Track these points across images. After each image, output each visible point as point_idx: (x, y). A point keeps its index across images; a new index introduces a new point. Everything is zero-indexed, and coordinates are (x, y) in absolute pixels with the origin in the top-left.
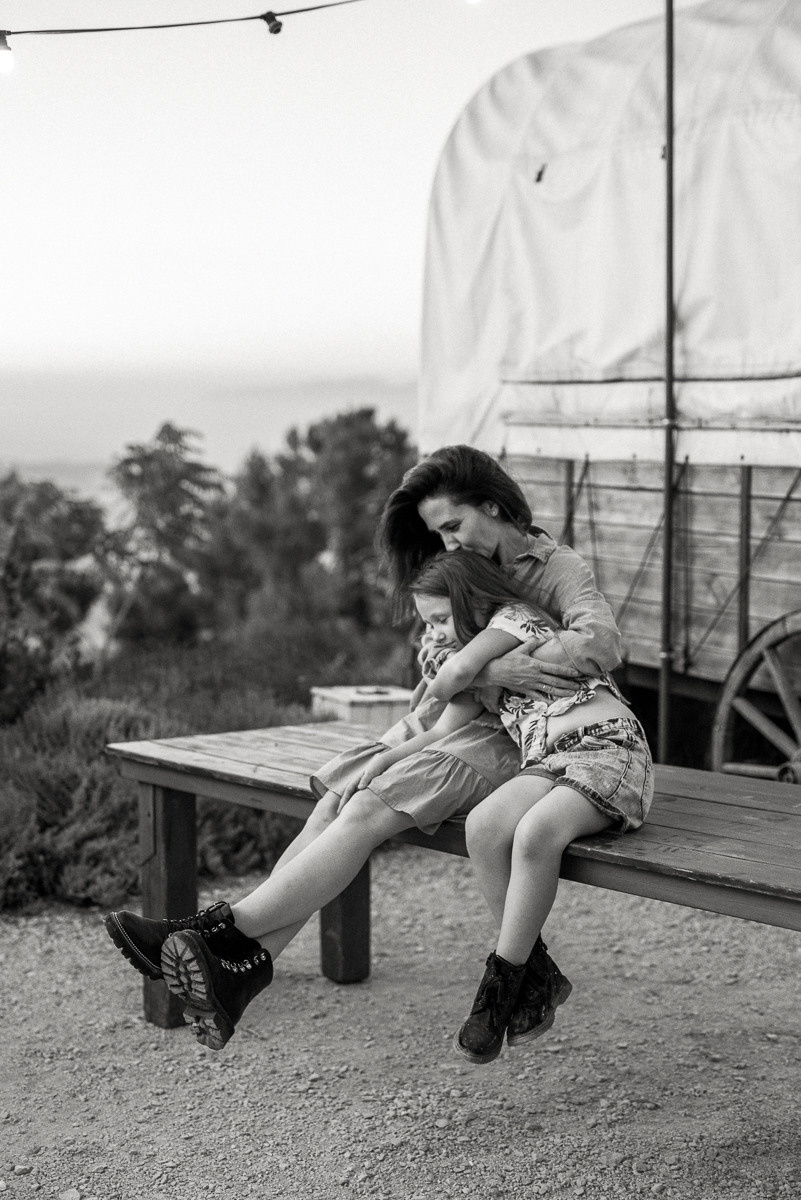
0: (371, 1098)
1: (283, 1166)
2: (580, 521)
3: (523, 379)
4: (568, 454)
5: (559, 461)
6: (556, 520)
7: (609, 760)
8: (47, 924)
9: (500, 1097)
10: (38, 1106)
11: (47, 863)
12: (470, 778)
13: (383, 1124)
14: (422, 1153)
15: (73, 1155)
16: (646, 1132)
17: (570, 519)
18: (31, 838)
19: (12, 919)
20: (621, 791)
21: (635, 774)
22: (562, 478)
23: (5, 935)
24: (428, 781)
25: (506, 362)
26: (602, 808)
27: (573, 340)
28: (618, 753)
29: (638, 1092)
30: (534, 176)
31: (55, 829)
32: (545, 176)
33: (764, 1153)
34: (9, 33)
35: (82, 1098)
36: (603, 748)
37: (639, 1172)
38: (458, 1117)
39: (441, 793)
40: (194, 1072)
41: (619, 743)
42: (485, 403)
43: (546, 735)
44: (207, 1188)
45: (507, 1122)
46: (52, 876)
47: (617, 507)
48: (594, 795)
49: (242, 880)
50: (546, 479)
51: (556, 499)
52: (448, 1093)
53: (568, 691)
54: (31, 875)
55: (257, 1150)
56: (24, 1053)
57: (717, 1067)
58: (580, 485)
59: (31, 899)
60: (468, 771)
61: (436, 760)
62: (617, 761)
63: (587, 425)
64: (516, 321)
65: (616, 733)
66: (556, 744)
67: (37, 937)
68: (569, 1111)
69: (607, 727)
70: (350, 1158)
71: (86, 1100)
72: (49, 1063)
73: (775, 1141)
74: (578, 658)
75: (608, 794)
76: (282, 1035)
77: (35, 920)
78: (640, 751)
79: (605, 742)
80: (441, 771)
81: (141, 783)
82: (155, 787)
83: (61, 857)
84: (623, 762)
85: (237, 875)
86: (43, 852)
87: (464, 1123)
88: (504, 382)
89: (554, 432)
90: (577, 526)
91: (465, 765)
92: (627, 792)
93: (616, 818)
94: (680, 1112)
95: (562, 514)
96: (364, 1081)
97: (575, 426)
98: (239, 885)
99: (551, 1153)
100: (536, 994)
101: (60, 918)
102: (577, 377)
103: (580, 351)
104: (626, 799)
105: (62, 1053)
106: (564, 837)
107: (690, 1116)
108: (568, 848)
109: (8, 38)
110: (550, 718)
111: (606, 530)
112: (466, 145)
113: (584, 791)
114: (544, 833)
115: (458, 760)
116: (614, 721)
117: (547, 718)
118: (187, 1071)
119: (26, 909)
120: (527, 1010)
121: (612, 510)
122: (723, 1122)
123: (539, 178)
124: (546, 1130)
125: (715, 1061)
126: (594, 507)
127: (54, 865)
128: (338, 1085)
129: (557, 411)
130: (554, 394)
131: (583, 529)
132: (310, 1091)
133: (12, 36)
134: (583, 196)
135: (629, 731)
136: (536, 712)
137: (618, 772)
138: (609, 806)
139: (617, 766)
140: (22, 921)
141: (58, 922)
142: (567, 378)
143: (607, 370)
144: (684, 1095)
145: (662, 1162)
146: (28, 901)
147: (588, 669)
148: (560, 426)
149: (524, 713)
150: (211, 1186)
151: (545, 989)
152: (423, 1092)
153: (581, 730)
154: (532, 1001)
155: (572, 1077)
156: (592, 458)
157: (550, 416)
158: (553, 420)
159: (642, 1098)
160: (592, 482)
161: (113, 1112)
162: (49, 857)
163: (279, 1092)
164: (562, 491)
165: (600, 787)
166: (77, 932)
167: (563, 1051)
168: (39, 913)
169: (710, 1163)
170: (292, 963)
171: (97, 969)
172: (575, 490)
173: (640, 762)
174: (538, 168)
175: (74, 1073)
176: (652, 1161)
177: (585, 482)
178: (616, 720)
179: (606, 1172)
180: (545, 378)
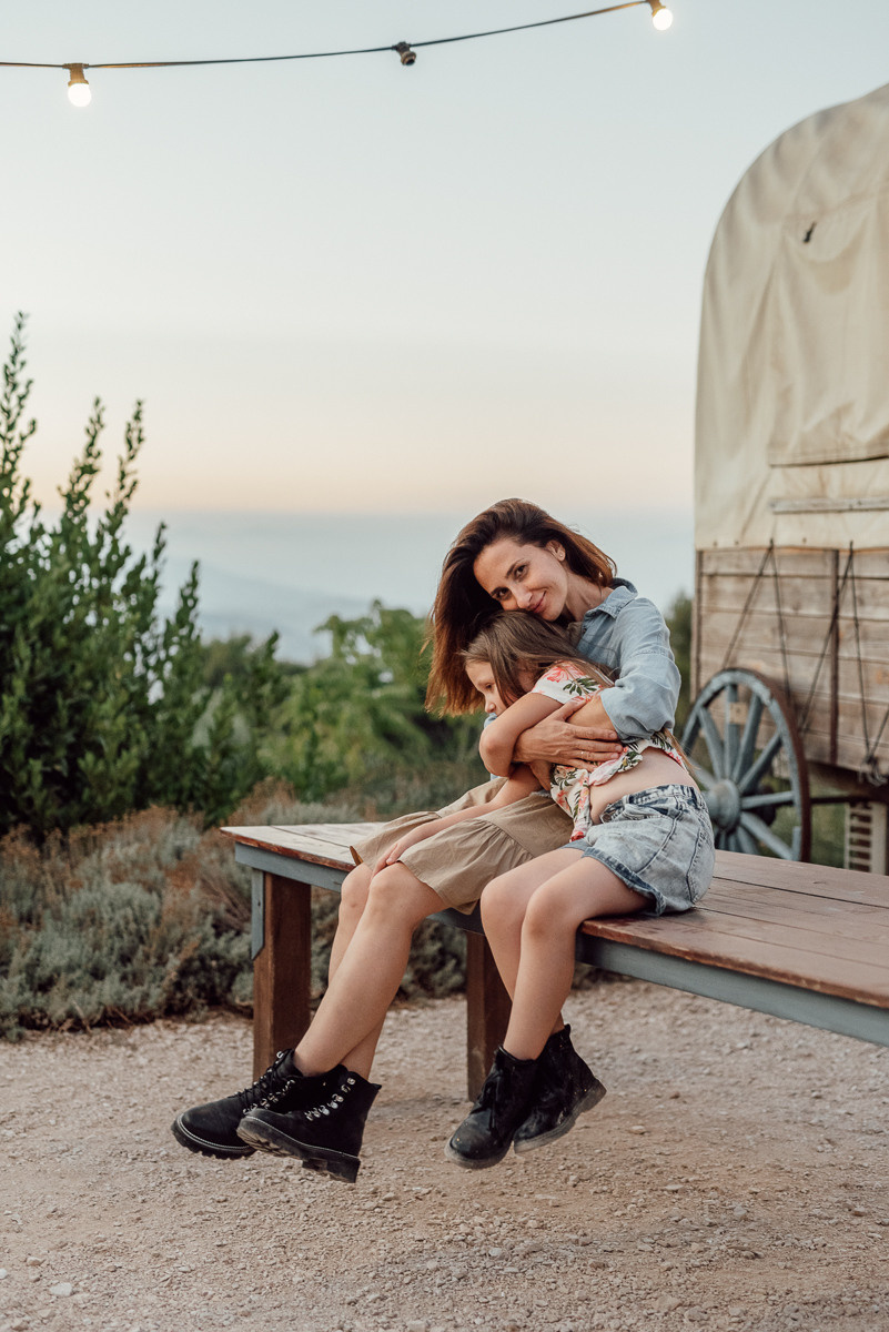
0: (438, 1221)
1: (296, 1279)
2: (846, 618)
3: (790, 461)
4: (834, 544)
5: (825, 550)
6: (823, 617)
7: (649, 829)
8: (207, 1032)
9: (580, 1232)
10: (91, 1204)
11: (221, 970)
12: (511, 852)
13: (433, 1247)
14: (455, 1279)
15: (96, 1253)
16: (727, 1281)
17: (836, 616)
18: (204, 940)
19: (173, 1026)
20: (655, 864)
21: (679, 846)
22: (829, 571)
23: (159, 1040)
24: (459, 851)
25: (775, 444)
26: (628, 883)
27: (840, 414)
28: (660, 823)
29: (742, 1239)
30: (803, 236)
31: (232, 933)
32: (813, 236)
33: (854, 1315)
34: (87, 66)
35: (140, 1198)
36: (645, 817)
37: (691, 1320)
38: (520, 1248)
39: (474, 866)
40: (269, 1182)
41: (664, 811)
42: (755, 491)
43: (590, 807)
44: (206, 1294)
45: (572, 1257)
46: (225, 984)
47: (882, 600)
48: (619, 867)
49: (438, 1002)
50: (812, 573)
51: (822, 594)
52: (525, 1223)
53: (608, 755)
54: (203, 981)
55: (281, 1262)
56: (109, 1152)
57: (856, 1221)
58: (845, 577)
59: (199, 1006)
60: (509, 844)
61: (473, 829)
62: (657, 831)
63: (851, 510)
64: (785, 396)
65: (664, 801)
66: (602, 817)
67: (191, 1044)
68: (652, 1252)
69: (655, 795)
70: (374, 1278)
71: (144, 1201)
72: (130, 1164)
73: (875, 1303)
74: (618, 717)
75: (638, 866)
76: (387, 1154)
77: (197, 1027)
78: (691, 821)
79: (647, 810)
80: (477, 841)
81: (255, 869)
82: (265, 873)
83: (235, 963)
84: (664, 832)
85: (433, 996)
86: (216, 957)
87: (521, 1254)
88: (773, 466)
89: (820, 519)
90: (842, 624)
91: (508, 837)
92: (664, 866)
93: (646, 895)
94: (780, 1264)
95: (829, 612)
96: (441, 1205)
97: (840, 511)
98: (433, 1007)
99: (602, 1293)
100: (552, 1095)
101: (223, 1028)
102: (843, 456)
103: (846, 426)
104: (663, 874)
105: (149, 1155)
106: (577, 913)
107: (790, 1268)
108: (582, 925)
109: (85, 71)
110: (593, 789)
111: (872, 627)
112: (744, 210)
113: (608, 862)
114: (553, 907)
115: (501, 830)
116: (663, 788)
117: (589, 787)
118: (262, 1181)
119: (190, 1016)
120: (539, 1113)
121: (877, 605)
122: (825, 1278)
123: (807, 239)
124: (611, 1270)
125: (858, 1215)
126: (858, 601)
127: (228, 971)
128: (411, 1205)
129: (823, 495)
130: (820, 477)
131: (848, 627)
132: (377, 1210)
133: (90, 69)
134: (849, 255)
135: (680, 799)
136: (579, 781)
137: (656, 844)
138: (638, 881)
139: (656, 837)
140: (183, 1027)
141: (220, 1031)
142: (833, 457)
143: (871, 445)
144: (795, 1247)
145: (727, 1312)
146: (195, 1008)
147: (631, 729)
148: (826, 512)
149: (567, 785)
150: (210, 1293)
151: (563, 1091)
152: (497, 1220)
153: (625, 798)
154: (546, 1103)
155: (676, 1218)
156: (855, 547)
157: (815, 501)
158: (819, 506)
159: (745, 1245)
160: (856, 574)
161: (163, 1215)
162: (222, 962)
163: (345, 1208)
164: (828, 585)
165: (630, 859)
166: (235, 1042)
167: (684, 1191)
168: (204, 1021)
169: (782, 1319)
170: (447, 1086)
171: (236, 1079)
172: (840, 582)
173: (688, 833)
174: (808, 228)
175: (147, 1175)
176: (714, 1311)
177: (849, 574)
178: (666, 787)
179: (652, 1317)
180: (812, 459)
